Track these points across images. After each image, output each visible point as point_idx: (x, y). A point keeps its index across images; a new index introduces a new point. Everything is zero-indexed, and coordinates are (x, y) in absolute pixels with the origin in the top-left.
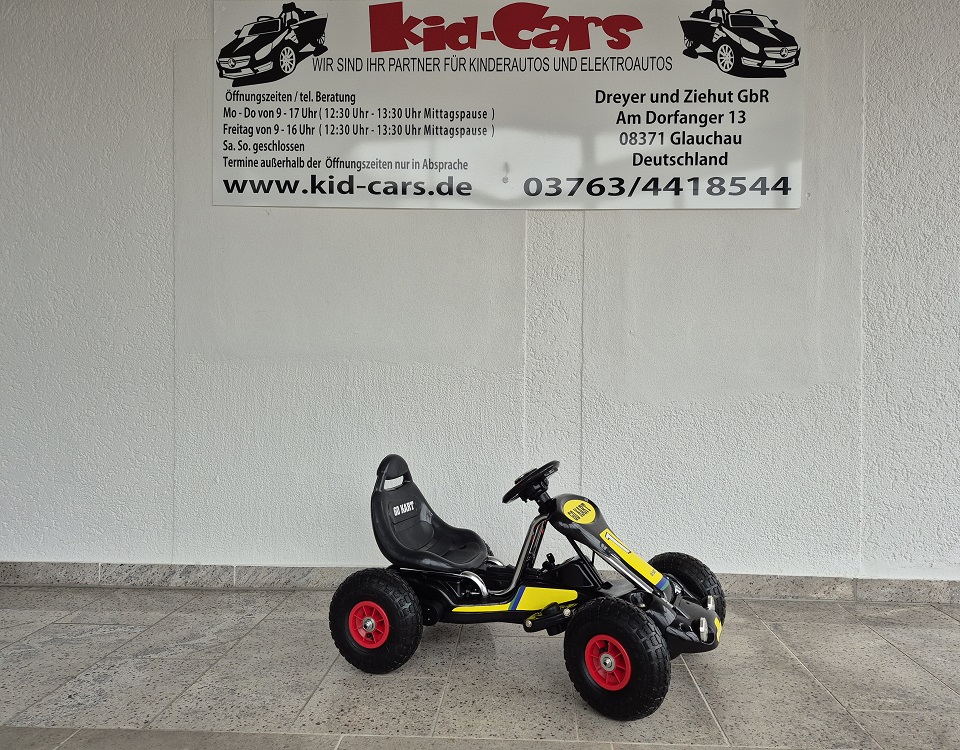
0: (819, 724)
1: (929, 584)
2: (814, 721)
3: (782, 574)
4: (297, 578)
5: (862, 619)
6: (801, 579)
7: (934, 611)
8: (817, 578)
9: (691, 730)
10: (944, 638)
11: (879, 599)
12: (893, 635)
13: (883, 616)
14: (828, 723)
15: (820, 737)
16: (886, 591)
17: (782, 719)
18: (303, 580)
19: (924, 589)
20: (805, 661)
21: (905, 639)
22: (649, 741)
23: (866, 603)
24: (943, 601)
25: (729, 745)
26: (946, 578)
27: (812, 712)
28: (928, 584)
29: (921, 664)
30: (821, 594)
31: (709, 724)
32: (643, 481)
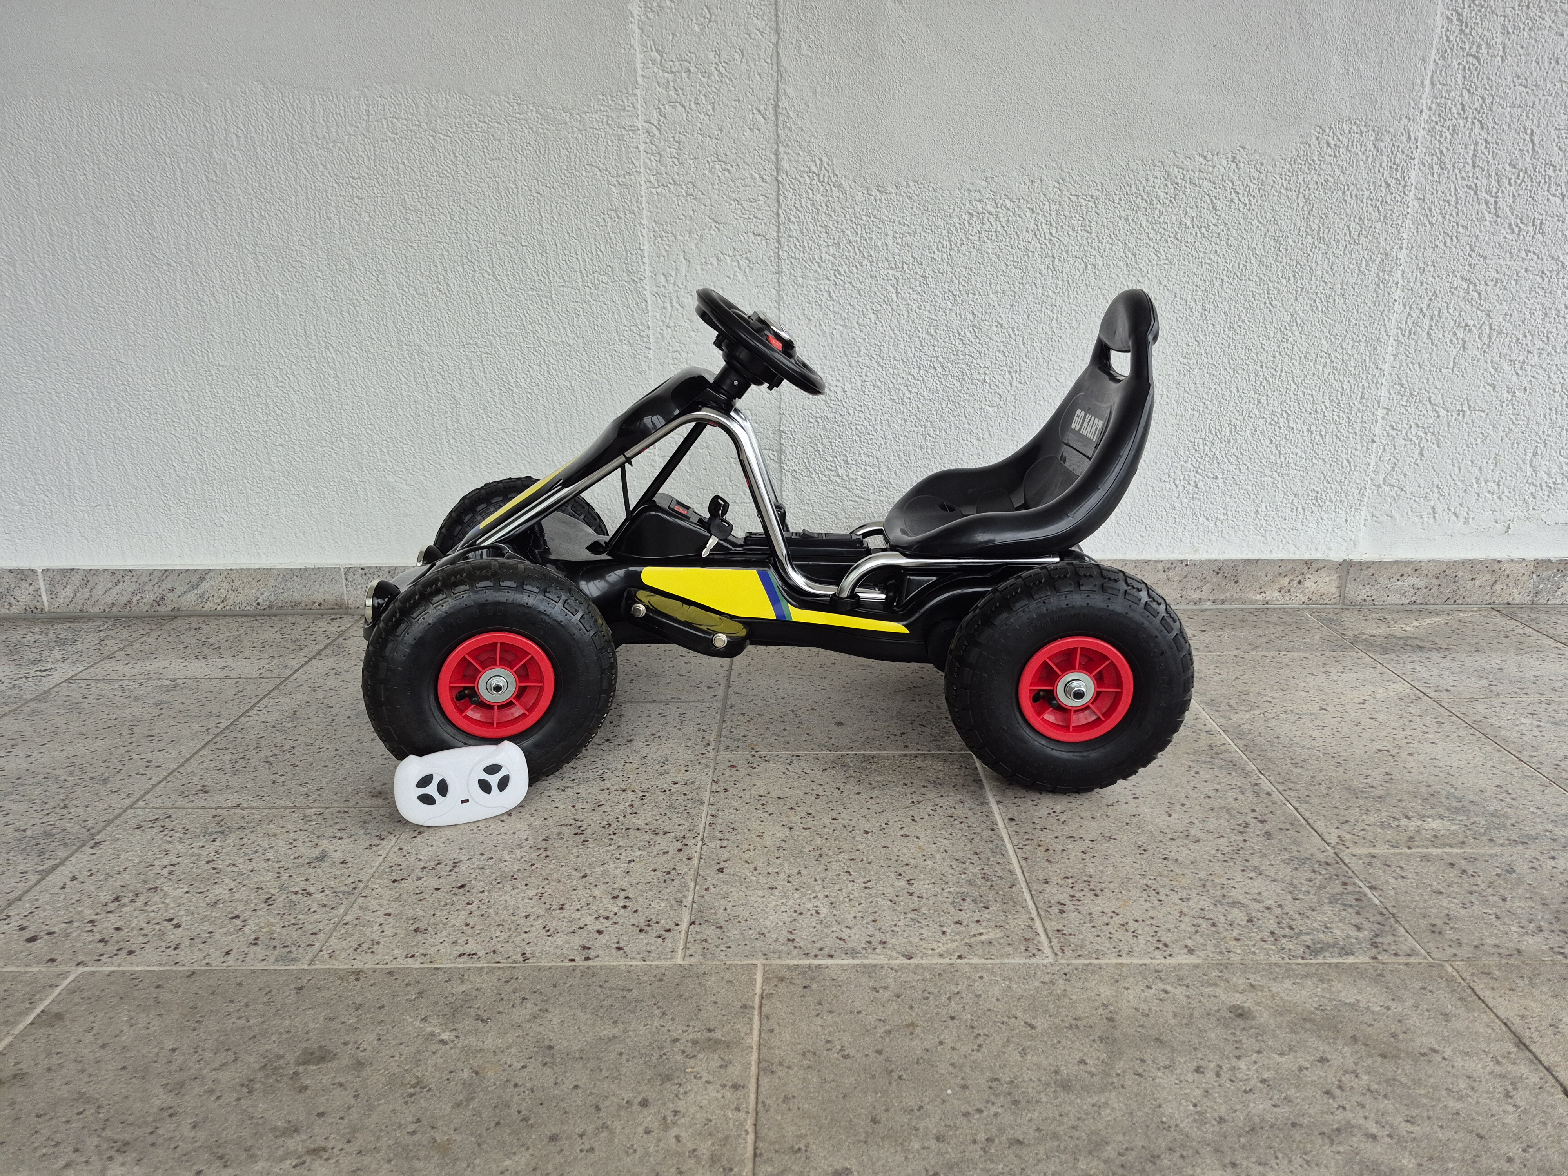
0: (1271, 892)
1: (1496, 567)
2: (1259, 884)
3: (1197, 557)
4: (178, 592)
5: (1355, 641)
6: (1235, 565)
7: (1500, 621)
8: (1268, 562)
9: (964, 916)
10: (1529, 674)
11: (1389, 600)
12: (1423, 672)
13: (1398, 633)
14: (1292, 888)
15: (1273, 926)
16: (1405, 583)
17: (1184, 882)
18: (192, 596)
19: (1485, 578)
20: (1239, 735)
21: (1447, 681)
22: (853, 953)
23: (1362, 607)
24: (1518, 599)
25: (1051, 959)
26: (1531, 554)
27: (1255, 861)
28: (1493, 567)
29: (1490, 732)
30: (1272, 594)
31: (1011, 902)
32: (915, 371)
